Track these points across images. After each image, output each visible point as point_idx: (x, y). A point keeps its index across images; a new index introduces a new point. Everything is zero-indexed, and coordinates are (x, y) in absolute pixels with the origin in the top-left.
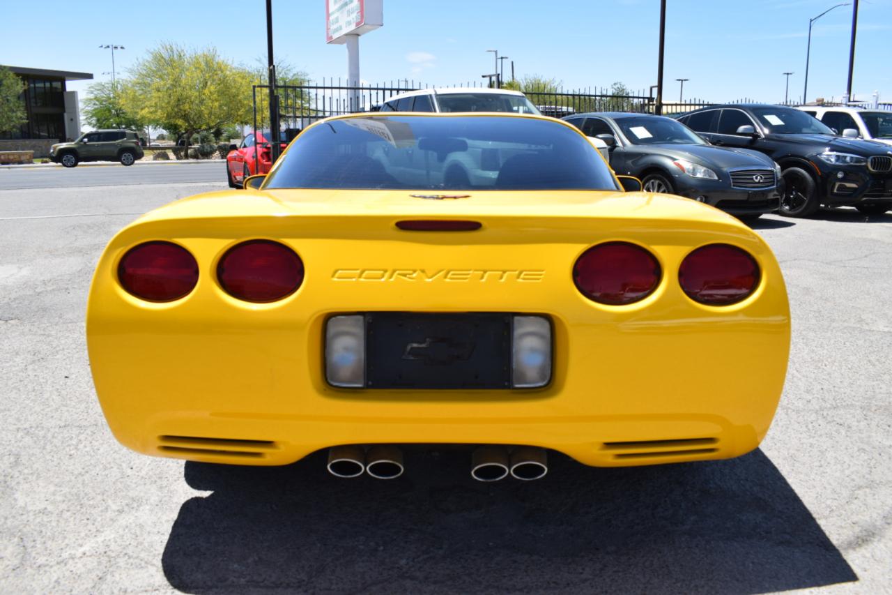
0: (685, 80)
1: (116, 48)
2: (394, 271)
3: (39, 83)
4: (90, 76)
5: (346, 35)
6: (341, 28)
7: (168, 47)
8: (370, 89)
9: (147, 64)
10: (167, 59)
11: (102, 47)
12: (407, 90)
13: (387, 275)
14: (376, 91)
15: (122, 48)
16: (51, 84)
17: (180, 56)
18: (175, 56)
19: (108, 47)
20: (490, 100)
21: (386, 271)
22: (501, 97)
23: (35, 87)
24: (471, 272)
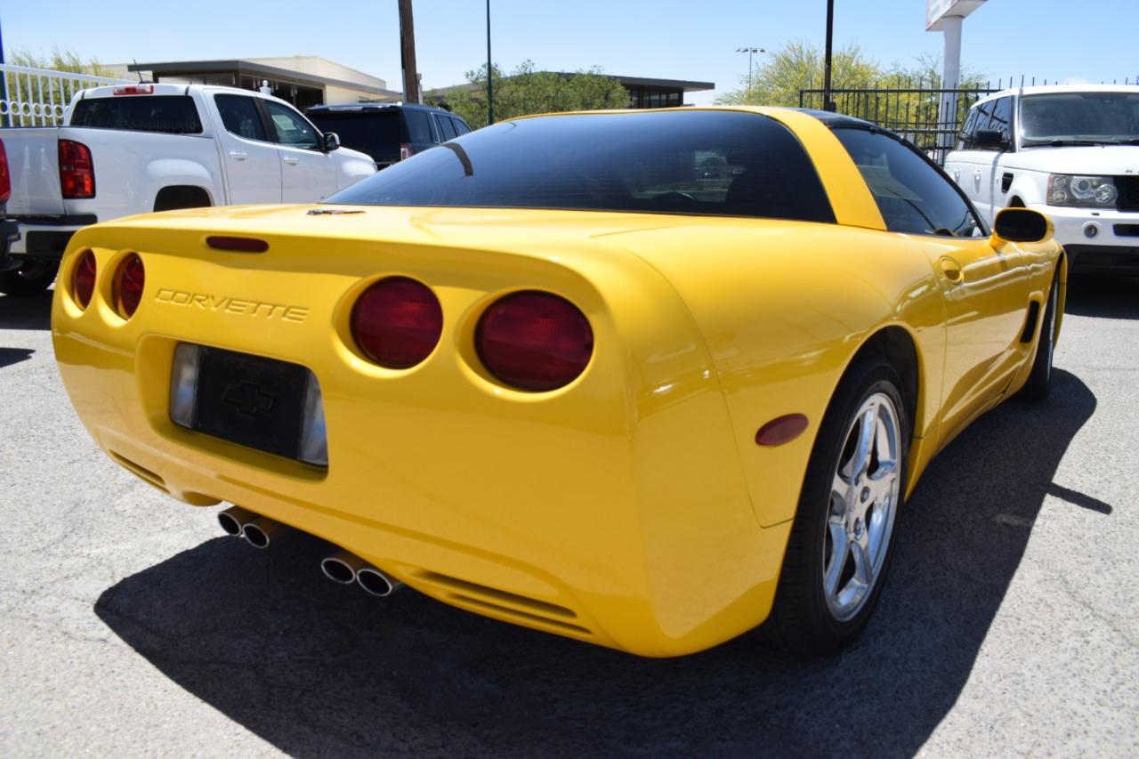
1: (755, 51)
3: (653, 95)
4: (710, 86)
5: (944, 17)
6: (938, 8)
7: (796, 47)
9: (770, 70)
10: (793, 62)
11: (739, 50)
15: (762, 51)
16: (667, 97)
17: (811, 58)
18: (804, 58)
19: (747, 50)
20: (1108, 102)
22: (1129, 97)
23: (650, 100)
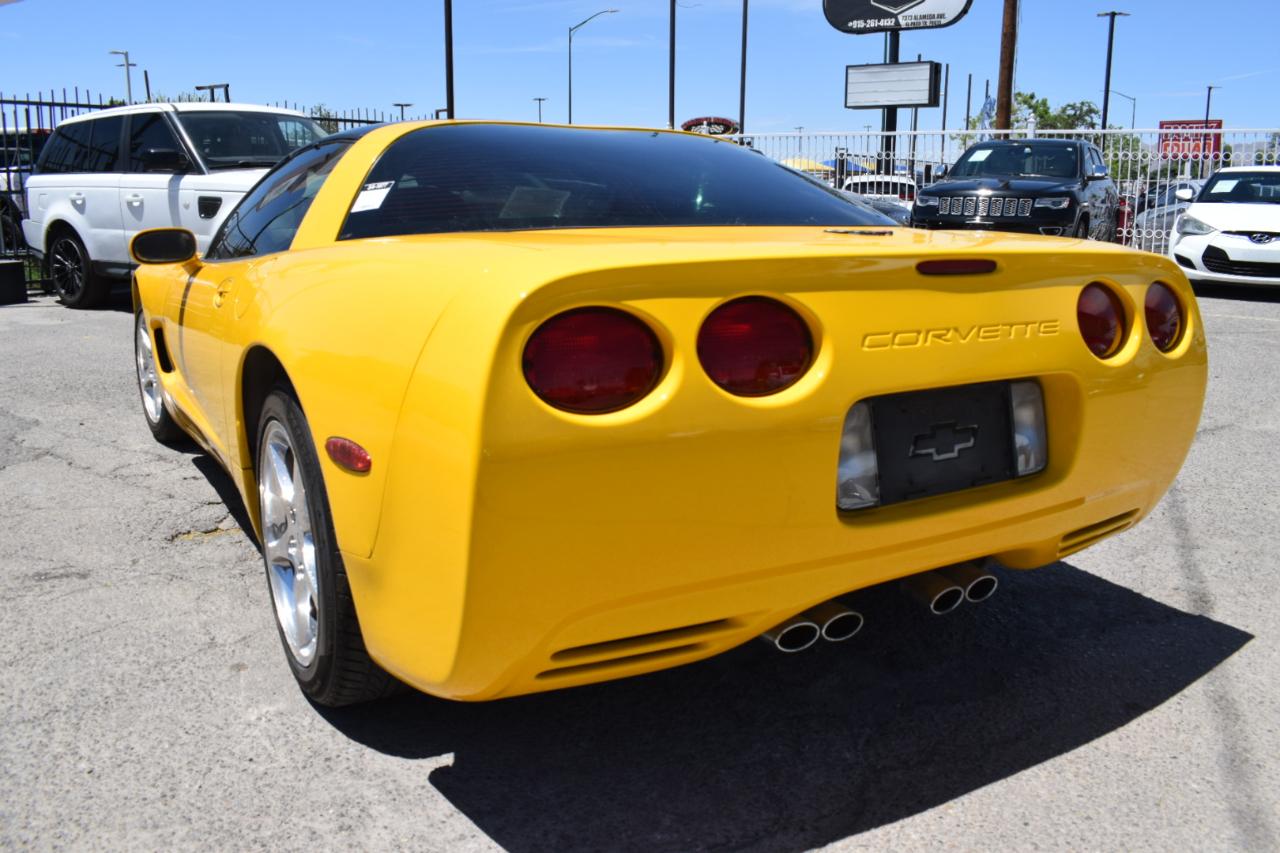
0: (407, 105)
2: (928, 332)
8: (15, 103)
12: (90, 107)
13: (921, 337)
14: (26, 106)
21: (919, 332)
24: (1000, 327)
